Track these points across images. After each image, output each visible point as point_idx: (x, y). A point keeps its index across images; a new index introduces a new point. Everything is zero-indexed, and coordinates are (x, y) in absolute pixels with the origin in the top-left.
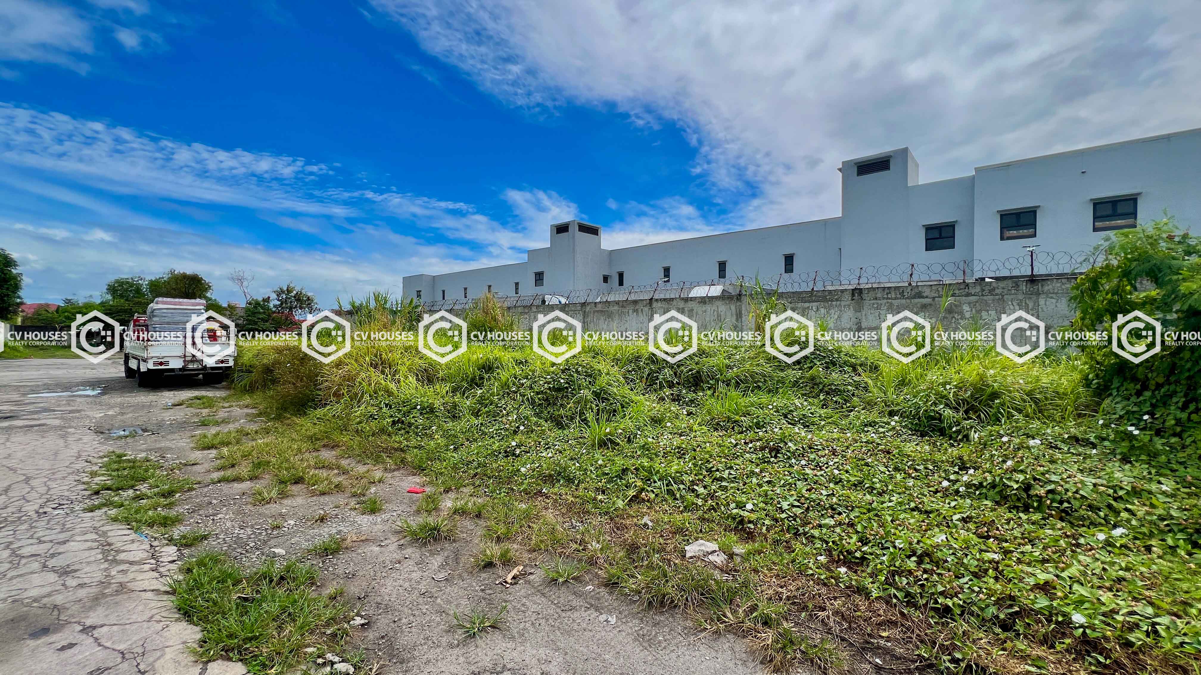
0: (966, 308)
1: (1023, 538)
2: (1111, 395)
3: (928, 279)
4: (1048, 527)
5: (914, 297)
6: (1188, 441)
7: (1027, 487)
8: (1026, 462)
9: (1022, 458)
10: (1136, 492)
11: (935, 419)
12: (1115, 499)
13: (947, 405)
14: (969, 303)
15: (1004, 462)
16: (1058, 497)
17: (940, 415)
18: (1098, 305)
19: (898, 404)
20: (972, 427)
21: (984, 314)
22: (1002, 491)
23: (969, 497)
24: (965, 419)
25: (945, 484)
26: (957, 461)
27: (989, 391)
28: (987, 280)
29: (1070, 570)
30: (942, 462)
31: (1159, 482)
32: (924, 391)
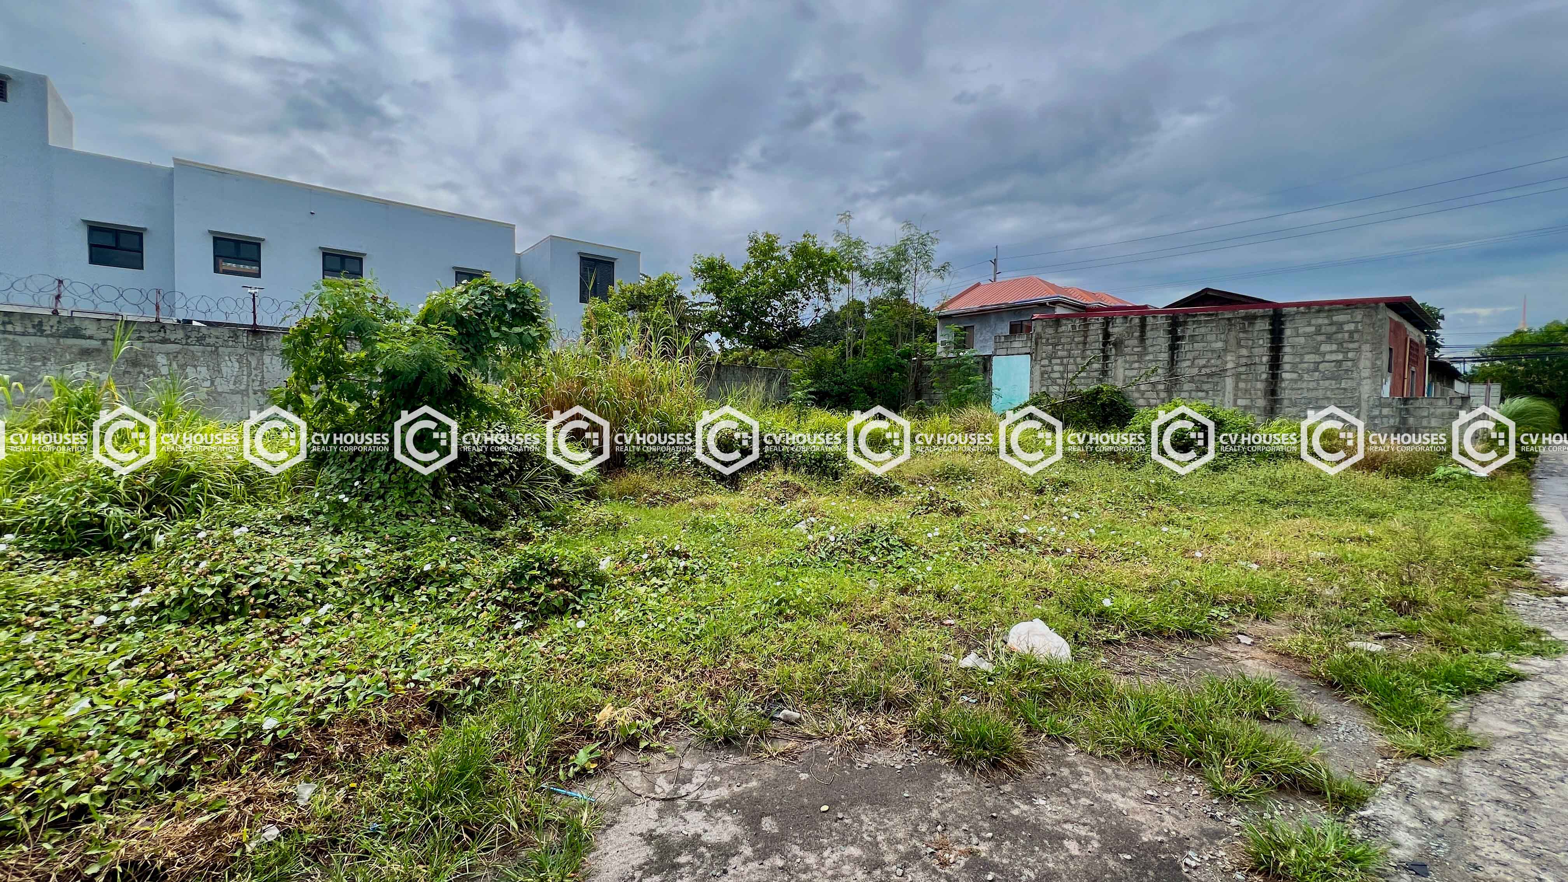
0: (161, 360)
1: (216, 657)
2: (328, 464)
3: (92, 310)
4: (251, 630)
5: (66, 335)
6: (389, 500)
7: (226, 589)
8: (225, 557)
9: (221, 554)
10: (343, 562)
11: (93, 526)
12: (324, 576)
13: (114, 502)
14: (167, 354)
15: (197, 565)
16: (264, 591)
17: (102, 518)
18: (311, 362)
19: (15, 513)
20: (156, 528)
21: (189, 370)
22: (192, 604)
23: (141, 628)
24: (146, 518)
25: (100, 620)
26: (124, 582)
27: (183, 472)
28: (195, 323)
29: (269, 672)
30: (99, 589)
31: (364, 547)
32: (71, 484)
